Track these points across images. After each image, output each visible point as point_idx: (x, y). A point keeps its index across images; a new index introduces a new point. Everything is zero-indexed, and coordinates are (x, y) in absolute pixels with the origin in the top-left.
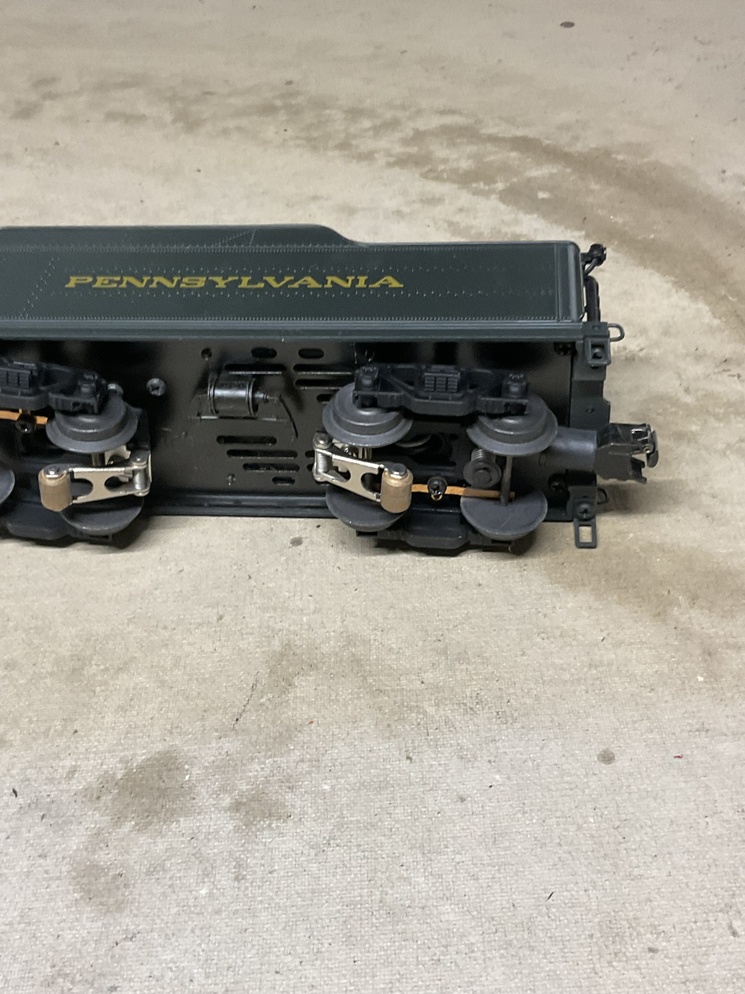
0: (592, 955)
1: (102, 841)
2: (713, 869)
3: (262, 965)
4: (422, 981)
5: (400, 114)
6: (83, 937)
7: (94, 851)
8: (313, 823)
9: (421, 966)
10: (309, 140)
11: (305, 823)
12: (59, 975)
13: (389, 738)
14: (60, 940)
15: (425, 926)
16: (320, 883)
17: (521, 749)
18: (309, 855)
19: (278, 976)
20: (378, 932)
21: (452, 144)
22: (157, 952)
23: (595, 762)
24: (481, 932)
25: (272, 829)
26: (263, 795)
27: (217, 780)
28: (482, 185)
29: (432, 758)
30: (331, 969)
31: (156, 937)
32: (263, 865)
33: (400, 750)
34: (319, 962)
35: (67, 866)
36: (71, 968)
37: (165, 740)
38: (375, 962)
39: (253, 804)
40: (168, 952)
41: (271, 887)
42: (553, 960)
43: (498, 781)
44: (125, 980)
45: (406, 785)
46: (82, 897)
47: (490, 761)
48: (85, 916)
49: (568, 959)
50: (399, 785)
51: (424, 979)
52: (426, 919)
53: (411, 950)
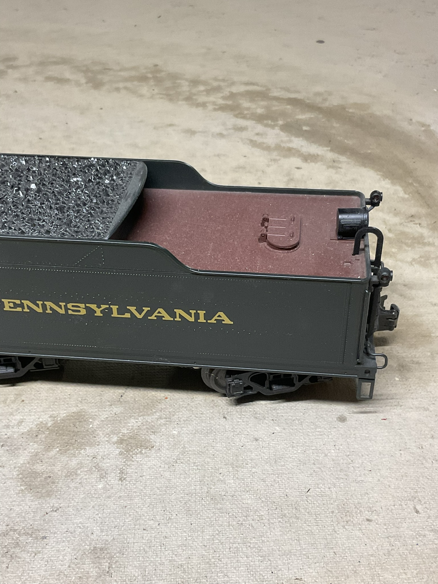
0: (333, 522)
1: (39, 459)
2: (405, 478)
3: (135, 526)
4: (232, 535)
5: (222, 84)
6: (26, 510)
7: (33, 464)
8: (168, 451)
9: (231, 527)
10: (168, 95)
11: (162, 450)
12: (11, 530)
13: (213, 407)
14: (12, 512)
15: (234, 505)
16: (171, 482)
17: (292, 414)
18: (164, 468)
19: (145, 532)
20: (206, 509)
21: (252, 100)
22: (71, 518)
23: (335, 421)
24: (267, 509)
25: (142, 454)
26: (137, 436)
27: (109, 427)
28: (270, 122)
29: (238, 418)
30: (177, 528)
31: (71, 510)
32: (136, 473)
33: (220, 413)
34: (170, 524)
35: (17, 472)
36: (19, 526)
37: (77, 406)
38: (204, 524)
39: (131, 441)
40: (78, 518)
41: (141, 484)
42: (310, 524)
43: (278, 430)
44: (51, 533)
45: (223, 432)
46: (26, 489)
47: (273, 420)
48: (28, 498)
49: (318, 524)
50: (218, 432)
51: (233, 534)
52: (235, 502)
53: (226, 518)
